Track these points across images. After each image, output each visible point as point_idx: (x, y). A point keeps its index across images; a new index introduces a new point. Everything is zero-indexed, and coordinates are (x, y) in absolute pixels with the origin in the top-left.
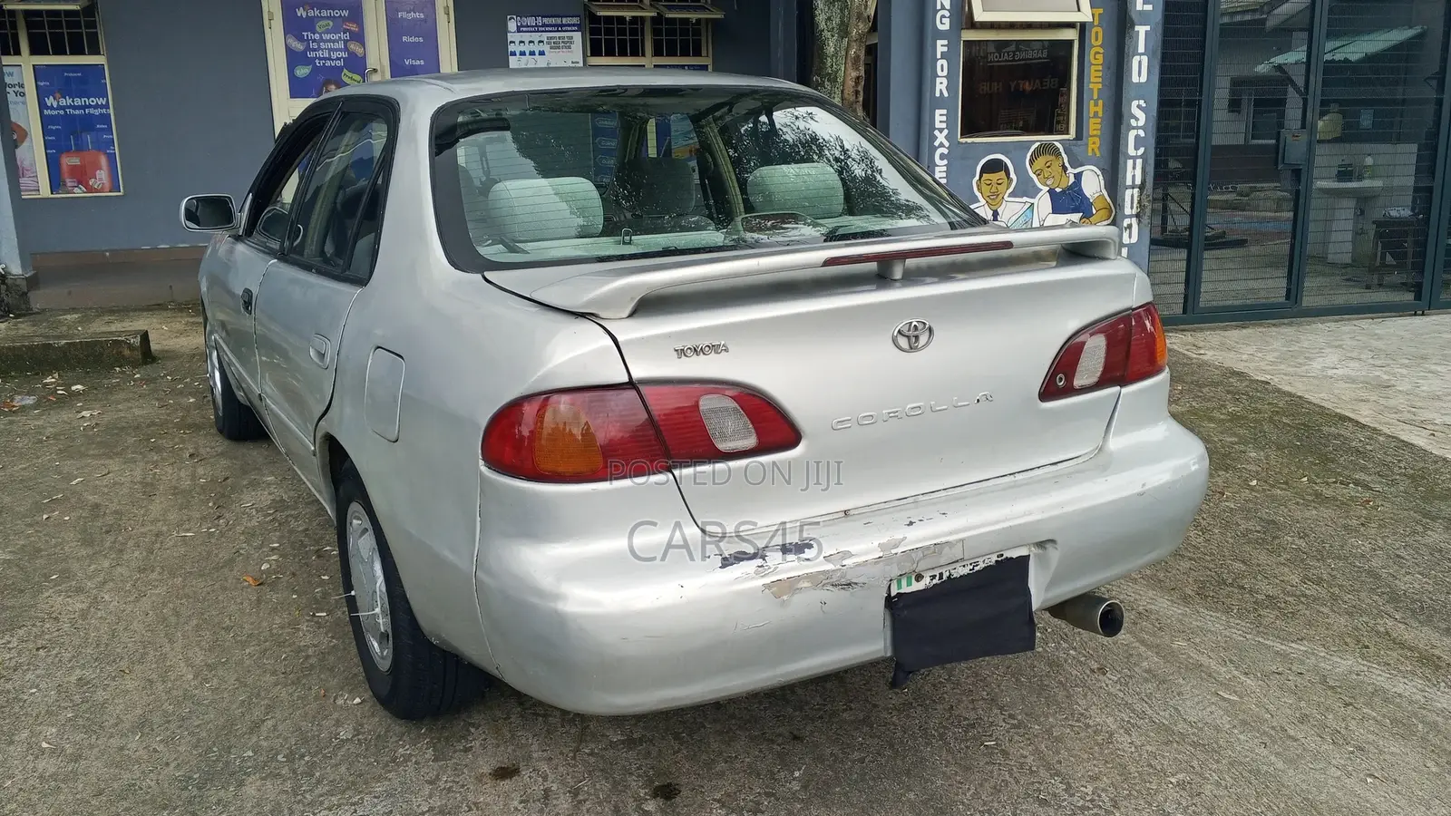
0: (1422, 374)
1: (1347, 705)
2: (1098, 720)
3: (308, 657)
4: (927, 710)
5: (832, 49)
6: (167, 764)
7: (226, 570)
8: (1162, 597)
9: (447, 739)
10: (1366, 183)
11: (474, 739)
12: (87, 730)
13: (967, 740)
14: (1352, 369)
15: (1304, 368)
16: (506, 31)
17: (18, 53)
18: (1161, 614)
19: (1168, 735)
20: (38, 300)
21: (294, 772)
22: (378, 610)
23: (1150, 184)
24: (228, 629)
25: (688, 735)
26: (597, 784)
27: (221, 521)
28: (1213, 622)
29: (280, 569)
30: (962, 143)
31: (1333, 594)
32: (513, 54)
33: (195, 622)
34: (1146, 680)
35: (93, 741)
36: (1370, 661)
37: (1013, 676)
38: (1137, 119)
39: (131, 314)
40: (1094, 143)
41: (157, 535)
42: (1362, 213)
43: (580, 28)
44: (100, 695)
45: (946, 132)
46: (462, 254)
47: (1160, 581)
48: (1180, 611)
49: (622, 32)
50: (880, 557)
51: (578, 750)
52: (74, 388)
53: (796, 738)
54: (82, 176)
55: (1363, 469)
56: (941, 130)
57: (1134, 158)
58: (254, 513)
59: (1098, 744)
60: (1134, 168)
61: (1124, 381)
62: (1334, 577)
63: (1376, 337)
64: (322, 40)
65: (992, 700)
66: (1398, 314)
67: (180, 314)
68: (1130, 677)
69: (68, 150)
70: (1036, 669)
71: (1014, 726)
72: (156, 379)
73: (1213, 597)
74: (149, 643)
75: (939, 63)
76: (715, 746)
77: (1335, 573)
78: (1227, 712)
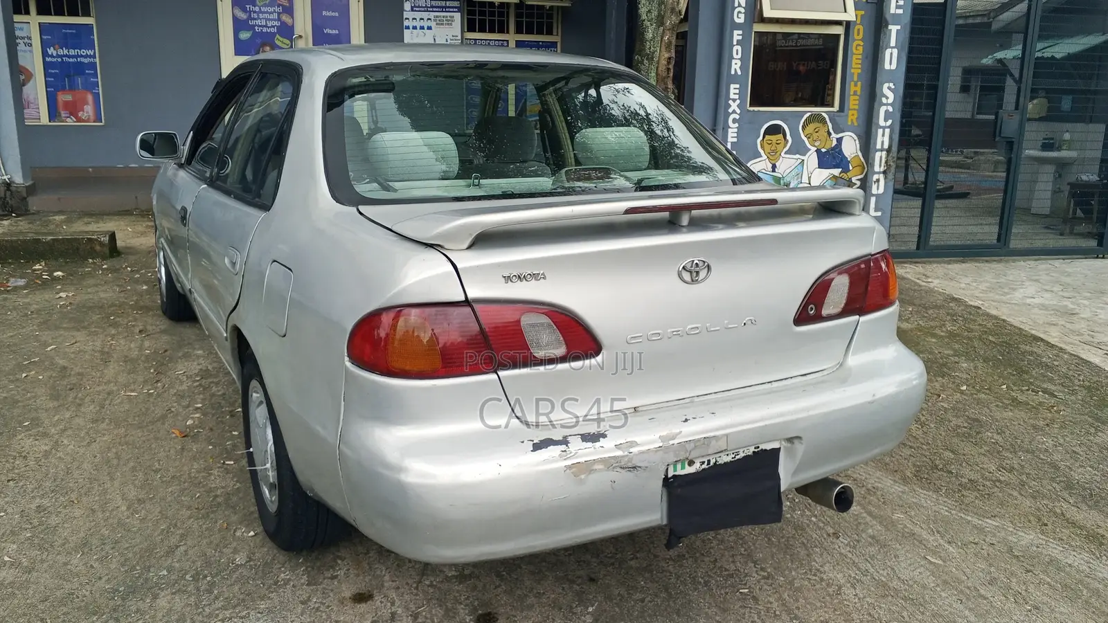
0: (1101, 305)
1: (1028, 571)
2: (831, 575)
3: (216, 496)
4: (696, 561)
5: (651, 35)
6: (100, 578)
7: (159, 424)
8: (887, 478)
9: (319, 569)
10: (1064, 154)
11: (340, 569)
12: (41, 548)
13: (726, 587)
14: (1048, 299)
15: (1008, 296)
16: (402, 10)
17: (27, 13)
18: (885, 491)
19: (884, 590)
20: (34, 203)
21: (198, 589)
22: (268, 465)
23: (895, 148)
24: (156, 471)
25: (507, 573)
26: (433, 611)
27: (159, 384)
28: (925, 498)
29: (201, 424)
30: (750, 111)
31: (1022, 481)
32: (408, 28)
33: (132, 464)
34: (871, 544)
35: (44, 557)
36: (1047, 537)
37: (766, 536)
38: (887, 98)
39: (105, 217)
40: (853, 115)
41: (109, 394)
42: (1060, 176)
43: (459, 10)
44: (54, 520)
45: (738, 102)
46: (342, 191)
47: (886, 464)
48: (899, 489)
49: (492, 14)
50: (660, 447)
51: (420, 582)
52: (55, 274)
53: (592, 580)
54: (73, 109)
55: (1051, 380)
56: (734, 100)
57: (884, 128)
58: (185, 379)
59: (829, 595)
60: (883, 135)
61: (862, 312)
62: (1023, 467)
63: (1066, 274)
64: (261, 12)
65: (748, 555)
66: (1084, 256)
67: (142, 219)
68: (858, 541)
69: (63, 89)
70: (784, 532)
71: (764, 578)
72: (119, 269)
73: (927, 479)
74: (95, 480)
75: (735, 48)
76: (528, 583)
77: (1024, 463)
78: (933, 574)
